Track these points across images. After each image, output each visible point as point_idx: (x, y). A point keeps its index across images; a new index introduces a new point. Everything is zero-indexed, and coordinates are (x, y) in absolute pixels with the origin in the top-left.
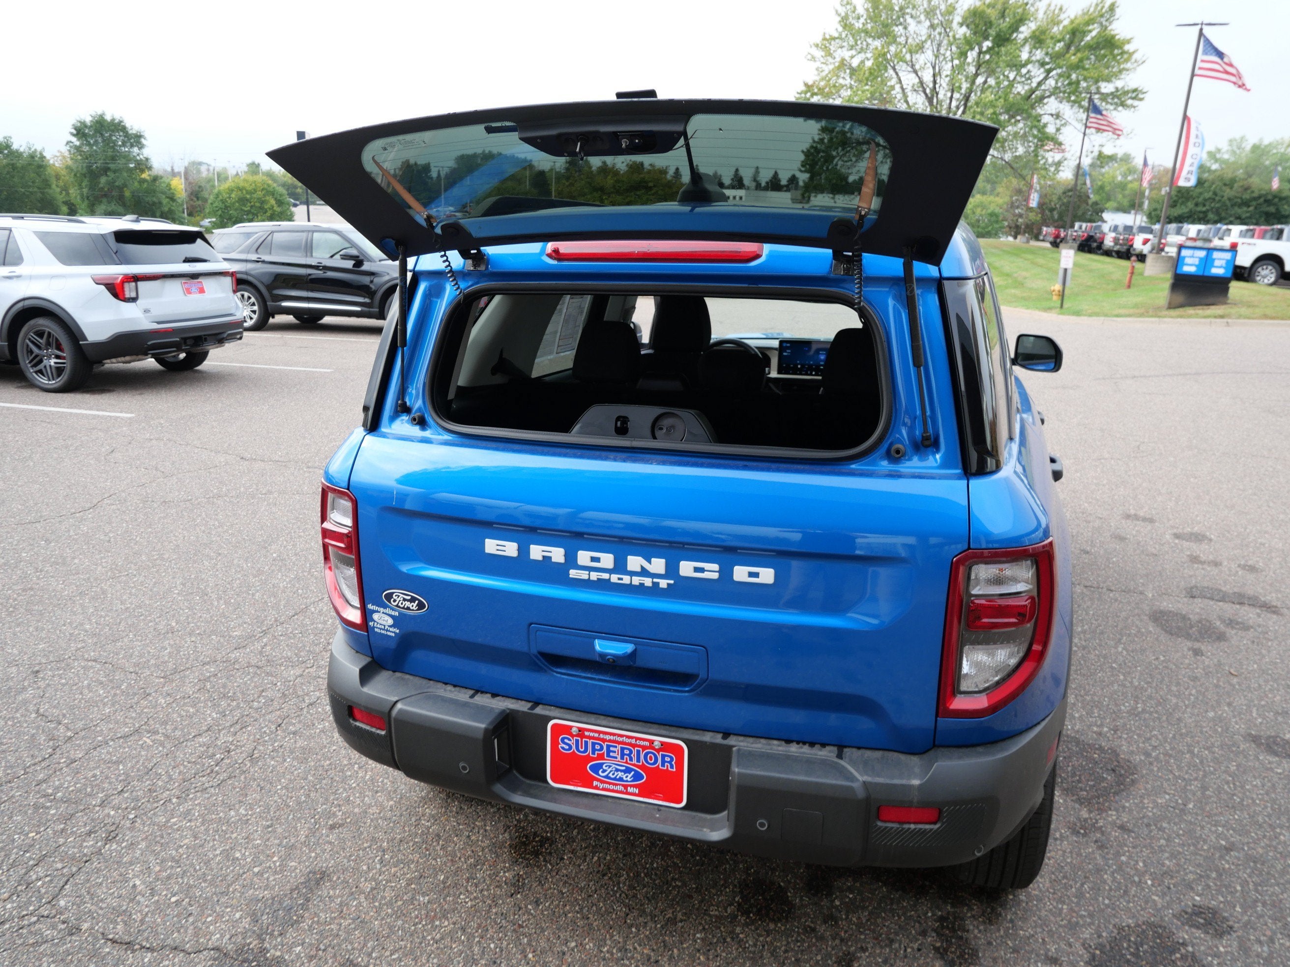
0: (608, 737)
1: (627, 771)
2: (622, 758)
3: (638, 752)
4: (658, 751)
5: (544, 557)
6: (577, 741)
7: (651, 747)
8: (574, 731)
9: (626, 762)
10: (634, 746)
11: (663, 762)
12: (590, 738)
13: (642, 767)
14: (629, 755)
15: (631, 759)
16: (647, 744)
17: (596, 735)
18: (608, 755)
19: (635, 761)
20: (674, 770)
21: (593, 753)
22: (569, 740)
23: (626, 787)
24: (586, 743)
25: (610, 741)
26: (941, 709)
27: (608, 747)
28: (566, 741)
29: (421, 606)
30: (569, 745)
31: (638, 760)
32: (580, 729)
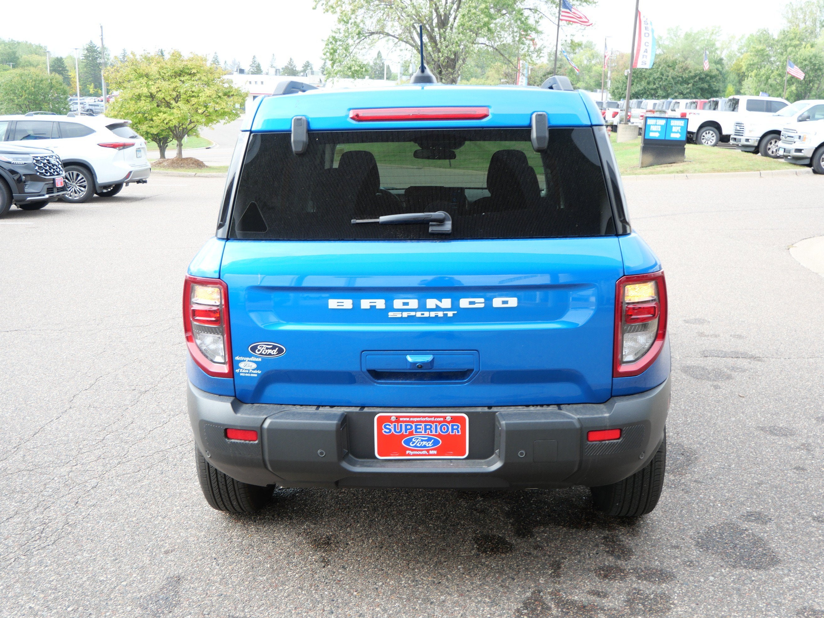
0: (415, 419)
1: (429, 440)
2: (425, 432)
3: (436, 426)
4: (449, 422)
5: (371, 306)
6: (395, 425)
7: (445, 421)
8: (393, 419)
9: (428, 434)
10: (433, 422)
11: (453, 429)
12: (403, 422)
13: (439, 436)
14: (430, 429)
15: (431, 432)
16: (442, 419)
17: (408, 419)
18: (416, 432)
19: (434, 433)
20: (460, 433)
21: (406, 432)
22: (390, 426)
23: (428, 451)
24: (401, 425)
25: (417, 422)
26: (615, 373)
27: (416, 426)
28: (387, 427)
29: (280, 351)
30: (390, 429)
31: (436, 432)
32: (397, 417)
